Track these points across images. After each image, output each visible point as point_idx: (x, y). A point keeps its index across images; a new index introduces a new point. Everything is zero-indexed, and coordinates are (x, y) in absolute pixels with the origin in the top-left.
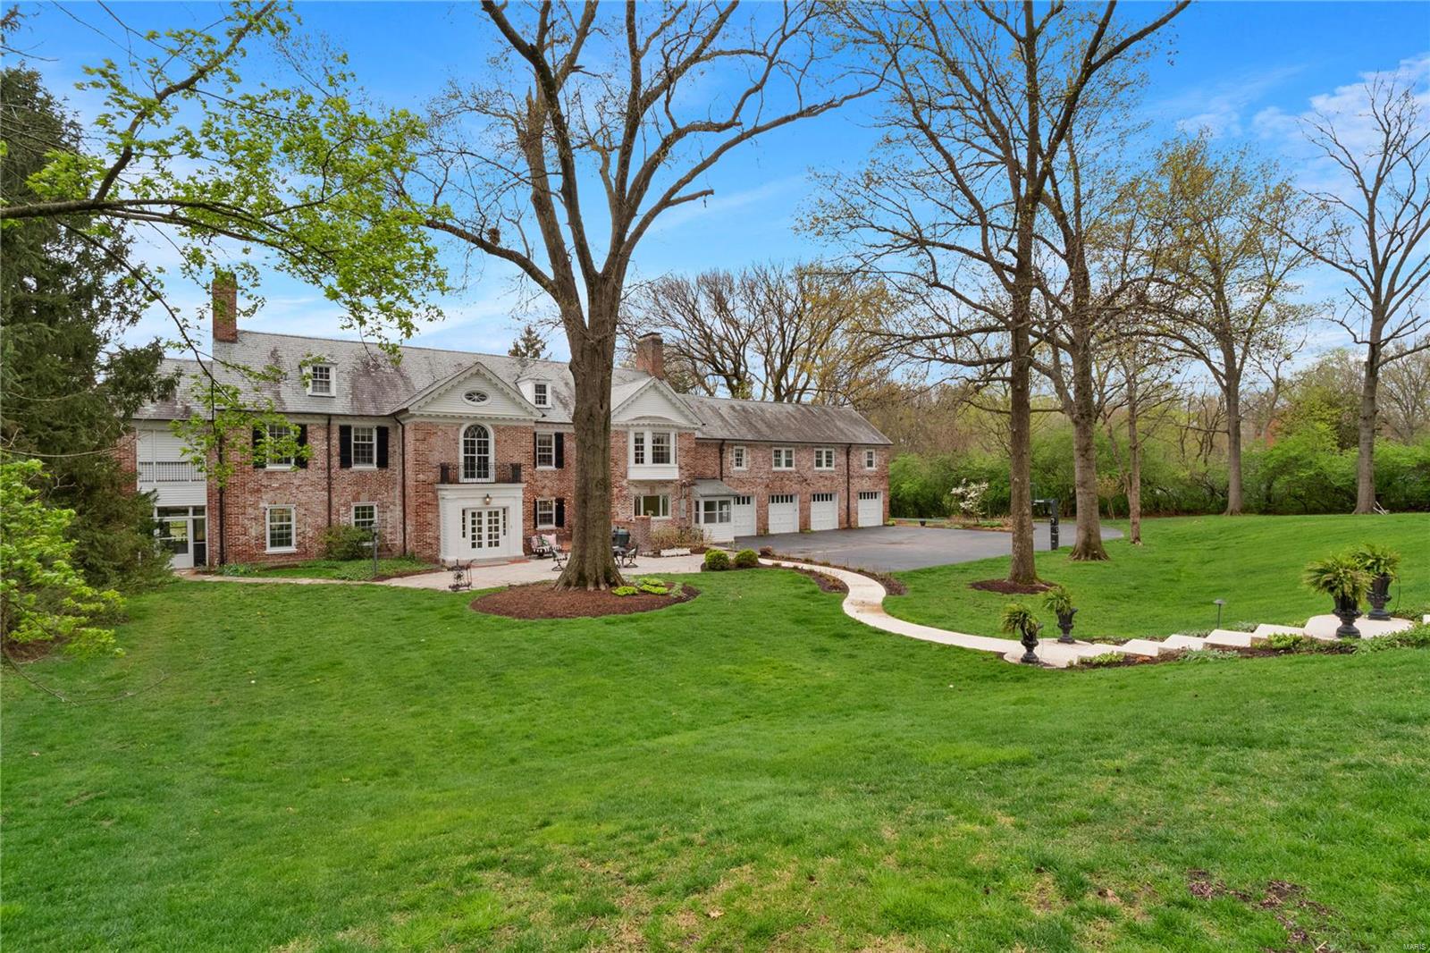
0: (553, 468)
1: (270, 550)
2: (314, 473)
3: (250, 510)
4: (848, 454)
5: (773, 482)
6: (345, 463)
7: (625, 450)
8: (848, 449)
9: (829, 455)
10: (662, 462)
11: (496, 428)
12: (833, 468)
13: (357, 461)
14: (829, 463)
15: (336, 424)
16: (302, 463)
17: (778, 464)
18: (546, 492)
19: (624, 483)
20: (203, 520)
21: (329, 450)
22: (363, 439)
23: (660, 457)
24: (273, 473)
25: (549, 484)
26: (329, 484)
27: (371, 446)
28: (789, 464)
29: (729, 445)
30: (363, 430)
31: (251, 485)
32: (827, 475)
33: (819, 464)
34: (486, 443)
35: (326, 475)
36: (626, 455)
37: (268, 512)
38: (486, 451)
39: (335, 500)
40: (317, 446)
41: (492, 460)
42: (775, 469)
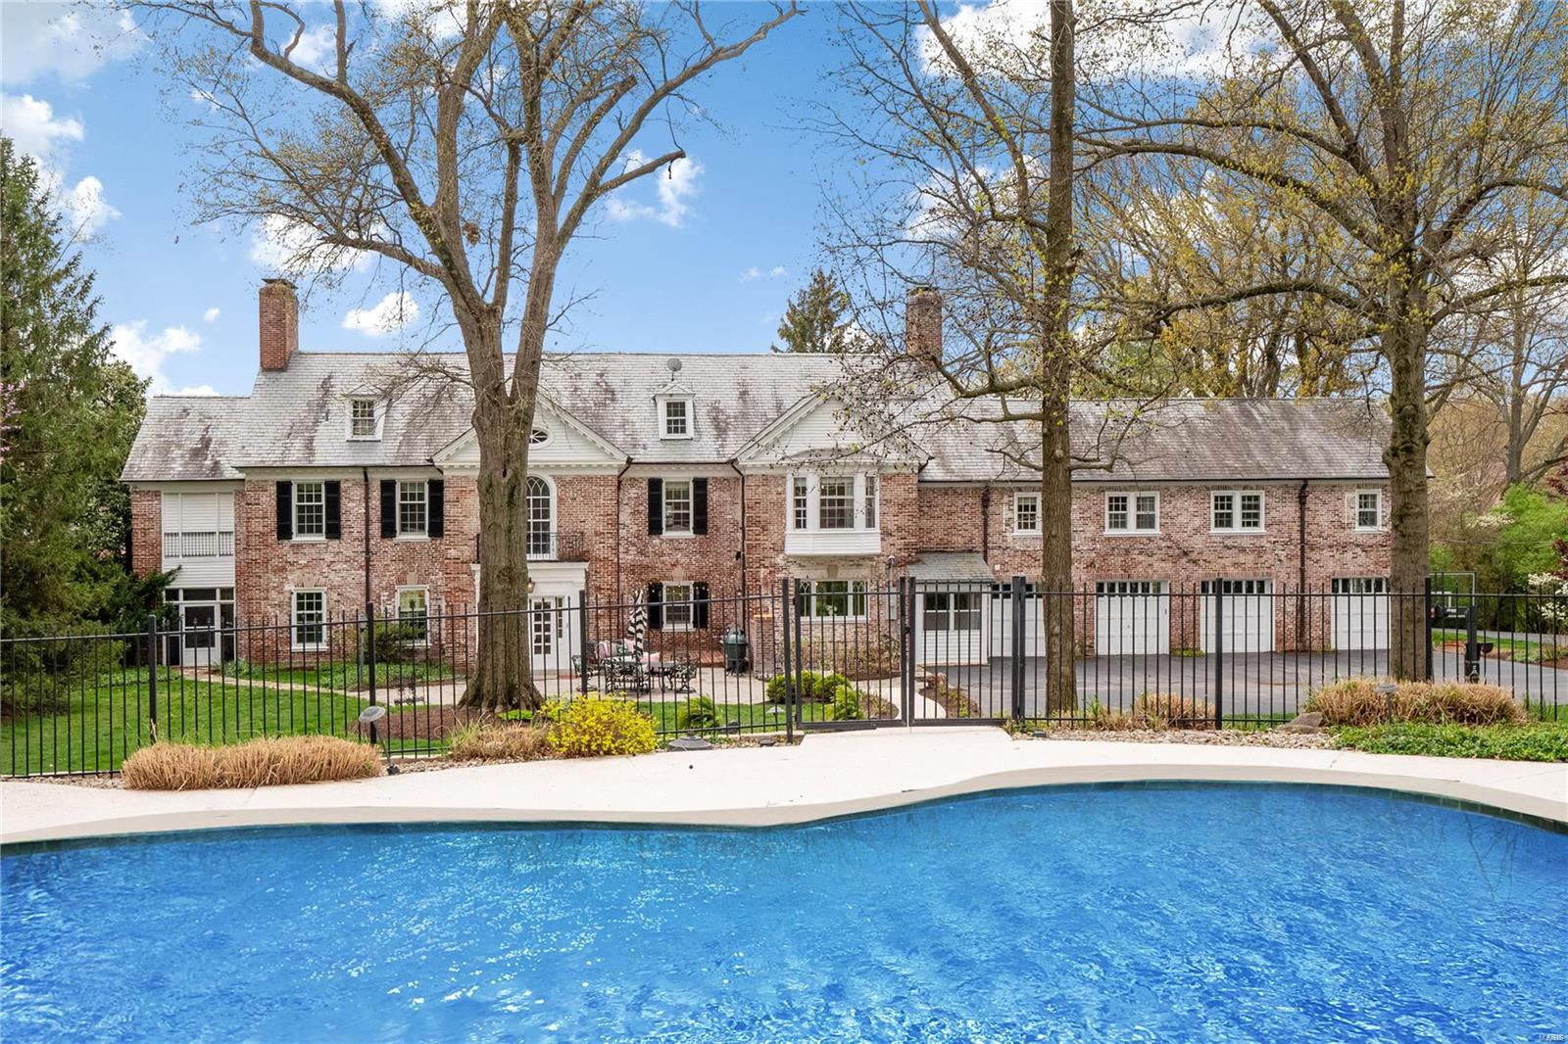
0: (690, 534)
1: (297, 647)
2: (349, 546)
3: (273, 594)
4: (1302, 500)
5: (1104, 558)
6: (388, 531)
7: (780, 505)
8: (1303, 490)
9: (1251, 507)
10: (841, 524)
11: (558, 479)
12: (1261, 530)
13: (404, 529)
14: (1250, 519)
15: (376, 479)
16: (334, 532)
17: (1119, 522)
18: (678, 572)
19: (779, 560)
20: (232, 605)
21: (367, 514)
22: (413, 497)
23: (836, 516)
24: (300, 546)
25: (684, 560)
26: (368, 560)
27: (422, 507)
28: (1145, 521)
29: (1002, 492)
30: (412, 485)
31: (275, 562)
32: (1246, 543)
33: (1224, 520)
34: (547, 503)
35: (363, 548)
36: (783, 515)
37: (294, 597)
38: (546, 514)
39: (374, 582)
40: (353, 507)
41: (553, 529)
42: (1109, 532)
